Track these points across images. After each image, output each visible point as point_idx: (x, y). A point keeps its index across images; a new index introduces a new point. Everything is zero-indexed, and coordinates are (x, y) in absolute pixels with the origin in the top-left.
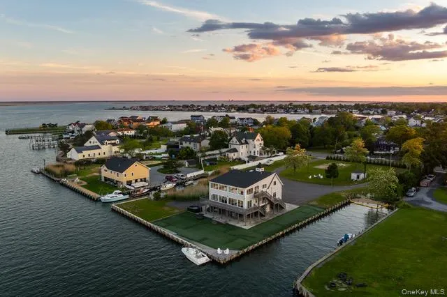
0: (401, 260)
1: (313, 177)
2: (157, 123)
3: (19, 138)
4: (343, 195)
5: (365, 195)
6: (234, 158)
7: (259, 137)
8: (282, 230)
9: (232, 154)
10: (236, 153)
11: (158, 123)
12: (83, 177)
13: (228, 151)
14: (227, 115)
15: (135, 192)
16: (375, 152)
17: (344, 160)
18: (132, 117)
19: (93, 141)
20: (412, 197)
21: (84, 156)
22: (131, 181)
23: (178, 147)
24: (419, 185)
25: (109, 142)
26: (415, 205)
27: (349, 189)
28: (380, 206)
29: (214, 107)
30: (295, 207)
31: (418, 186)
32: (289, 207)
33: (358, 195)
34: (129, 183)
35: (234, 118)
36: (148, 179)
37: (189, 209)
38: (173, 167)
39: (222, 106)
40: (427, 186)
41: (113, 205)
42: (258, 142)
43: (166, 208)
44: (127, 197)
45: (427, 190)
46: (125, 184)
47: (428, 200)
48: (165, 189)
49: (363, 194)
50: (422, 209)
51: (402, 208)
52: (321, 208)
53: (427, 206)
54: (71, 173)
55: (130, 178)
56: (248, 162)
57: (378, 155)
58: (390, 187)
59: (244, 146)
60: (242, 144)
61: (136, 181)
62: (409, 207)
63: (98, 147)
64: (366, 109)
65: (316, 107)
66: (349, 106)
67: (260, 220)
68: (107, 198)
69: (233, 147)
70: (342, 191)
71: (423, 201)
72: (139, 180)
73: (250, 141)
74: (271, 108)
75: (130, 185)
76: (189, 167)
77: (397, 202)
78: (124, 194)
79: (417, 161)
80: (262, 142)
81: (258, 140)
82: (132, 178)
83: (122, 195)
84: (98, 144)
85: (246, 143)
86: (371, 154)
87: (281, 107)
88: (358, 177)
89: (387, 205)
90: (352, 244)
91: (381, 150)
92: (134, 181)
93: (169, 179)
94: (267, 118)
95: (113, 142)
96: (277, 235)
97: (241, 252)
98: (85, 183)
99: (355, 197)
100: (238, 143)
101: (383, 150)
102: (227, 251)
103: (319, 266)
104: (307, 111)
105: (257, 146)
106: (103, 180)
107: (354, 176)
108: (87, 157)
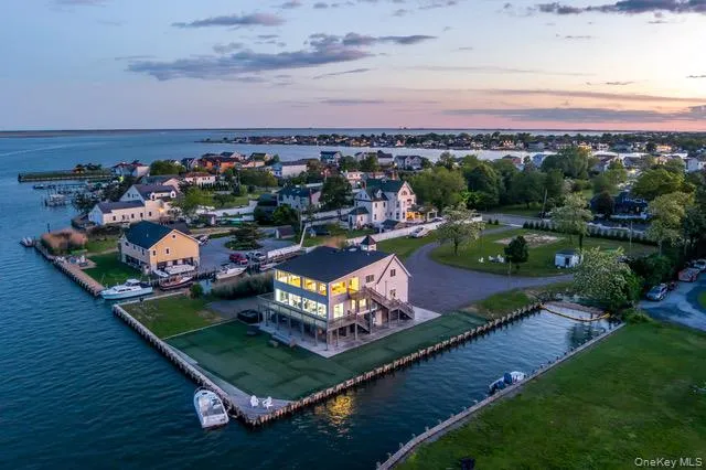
0: (598, 432)
1: (486, 259)
2: (260, 164)
3: (34, 188)
4: (530, 295)
5: (571, 295)
6: (362, 223)
7: (405, 187)
8: (391, 362)
9: (359, 218)
10: (365, 217)
11: (262, 164)
12: (95, 254)
13: (352, 213)
14: (379, 152)
15: (167, 281)
16: (612, 216)
17: (554, 230)
18: (224, 154)
19: (133, 193)
20: (658, 300)
21: (114, 218)
22: (165, 264)
23: (275, 203)
24: (676, 278)
25: (159, 195)
26: (657, 317)
27: (544, 283)
28: (595, 316)
29: (368, 139)
30: (433, 315)
31: (672, 279)
32: (420, 315)
33: (559, 296)
34: (162, 266)
35: (390, 156)
36: (197, 258)
37: (239, 316)
38: (249, 240)
39: (383, 136)
40: (691, 281)
41: (116, 306)
42: (405, 197)
43: (204, 314)
44: (149, 290)
45: (688, 288)
46: (154, 268)
47: (688, 308)
48: (224, 276)
49: (567, 294)
50: (671, 325)
51: (632, 322)
52: (479, 318)
53: (681, 320)
54: (78, 247)
55: (162, 257)
56: (383, 231)
57: (617, 221)
58: (614, 282)
59: (380, 204)
60: (376, 200)
61: (175, 263)
62: (644, 320)
63: (139, 204)
64: (622, 143)
65: (539, 139)
66: (594, 137)
67: (358, 340)
68: (113, 292)
69: (360, 204)
70: (531, 286)
71: (675, 310)
72: (180, 262)
73: (390, 195)
74: (461, 141)
75: (163, 270)
76: (280, 239)
77: (625, 311)
78: (144, 286)
79: (674, 234)
80: (413, 197)
81: (405, 193)
82: (168, 258)
83: (139, 288)
84: (140, 198)
85: (384, 198)
86: (606, 220)
87: (478, 139)
88: (567, 261)
89: (607, 315)
90: (512, 396)
91: (624, 213)
92: (170, 264)
93: (235, 260)
94: (444, 156)
95: (165, 194)
96: (379, 370)
97: (295, 405)
98: (92, 265)
99: (551, 299)
100: (368, 198)
101: (628, 213)
102: (268, 403)
103: (431, 441)
104: (521, 145)
105: (402, 204)
106: (124, 260)
107: (560, 259)
108: (119, 219)
